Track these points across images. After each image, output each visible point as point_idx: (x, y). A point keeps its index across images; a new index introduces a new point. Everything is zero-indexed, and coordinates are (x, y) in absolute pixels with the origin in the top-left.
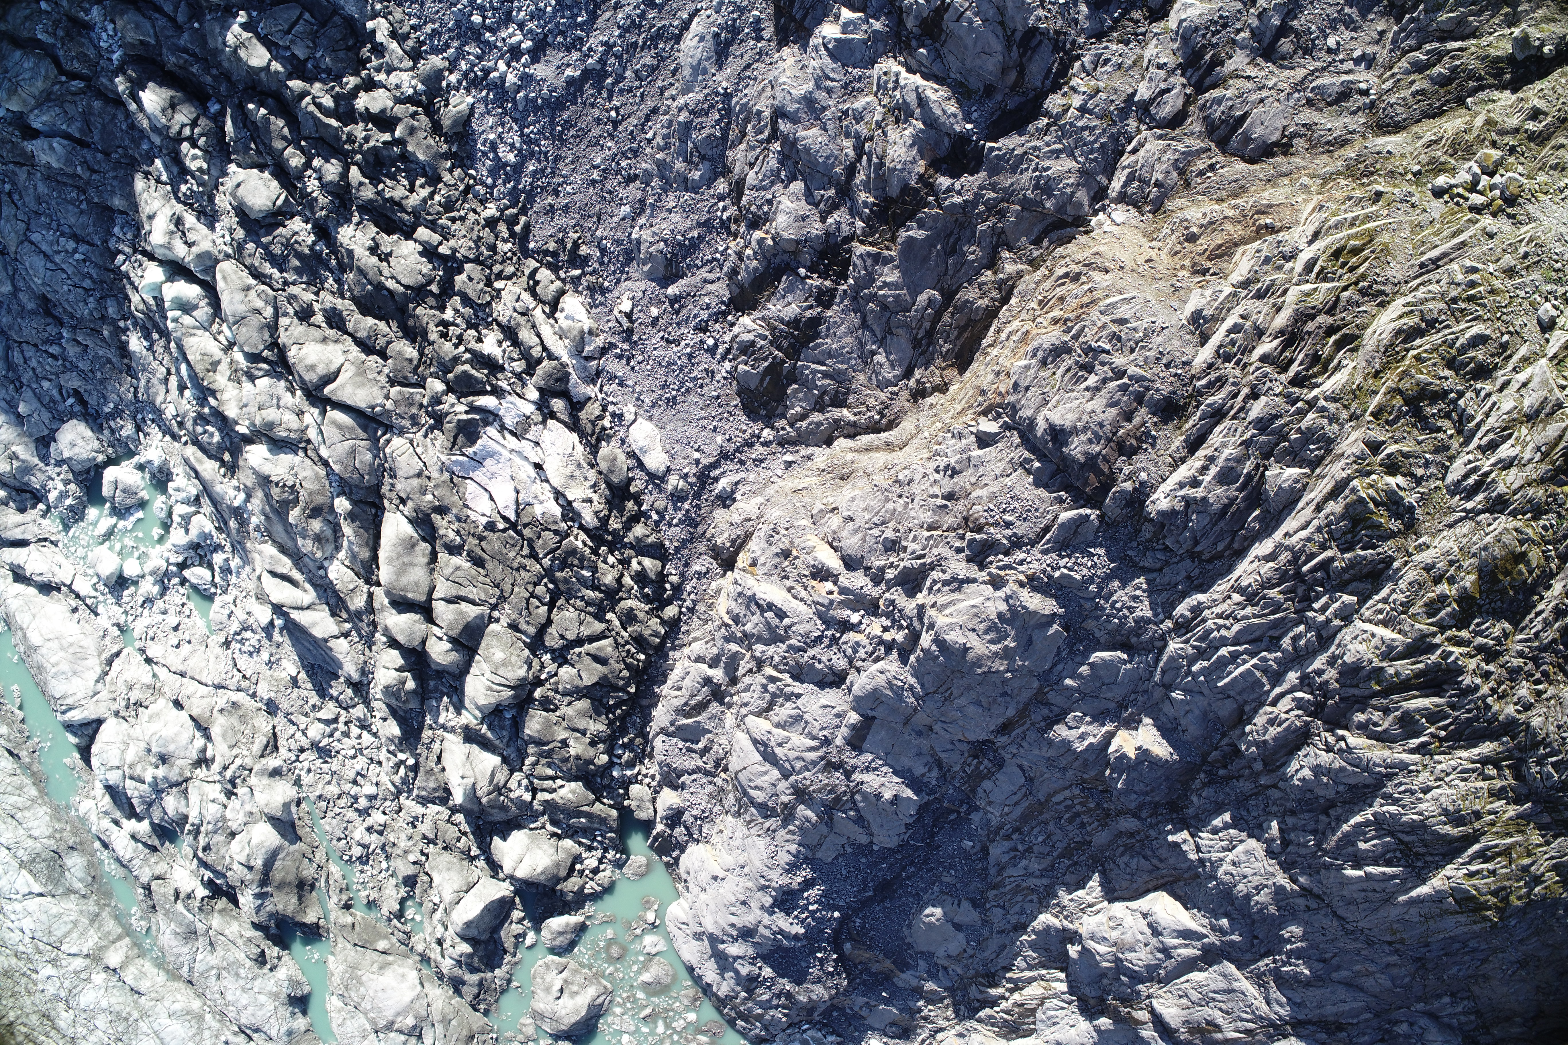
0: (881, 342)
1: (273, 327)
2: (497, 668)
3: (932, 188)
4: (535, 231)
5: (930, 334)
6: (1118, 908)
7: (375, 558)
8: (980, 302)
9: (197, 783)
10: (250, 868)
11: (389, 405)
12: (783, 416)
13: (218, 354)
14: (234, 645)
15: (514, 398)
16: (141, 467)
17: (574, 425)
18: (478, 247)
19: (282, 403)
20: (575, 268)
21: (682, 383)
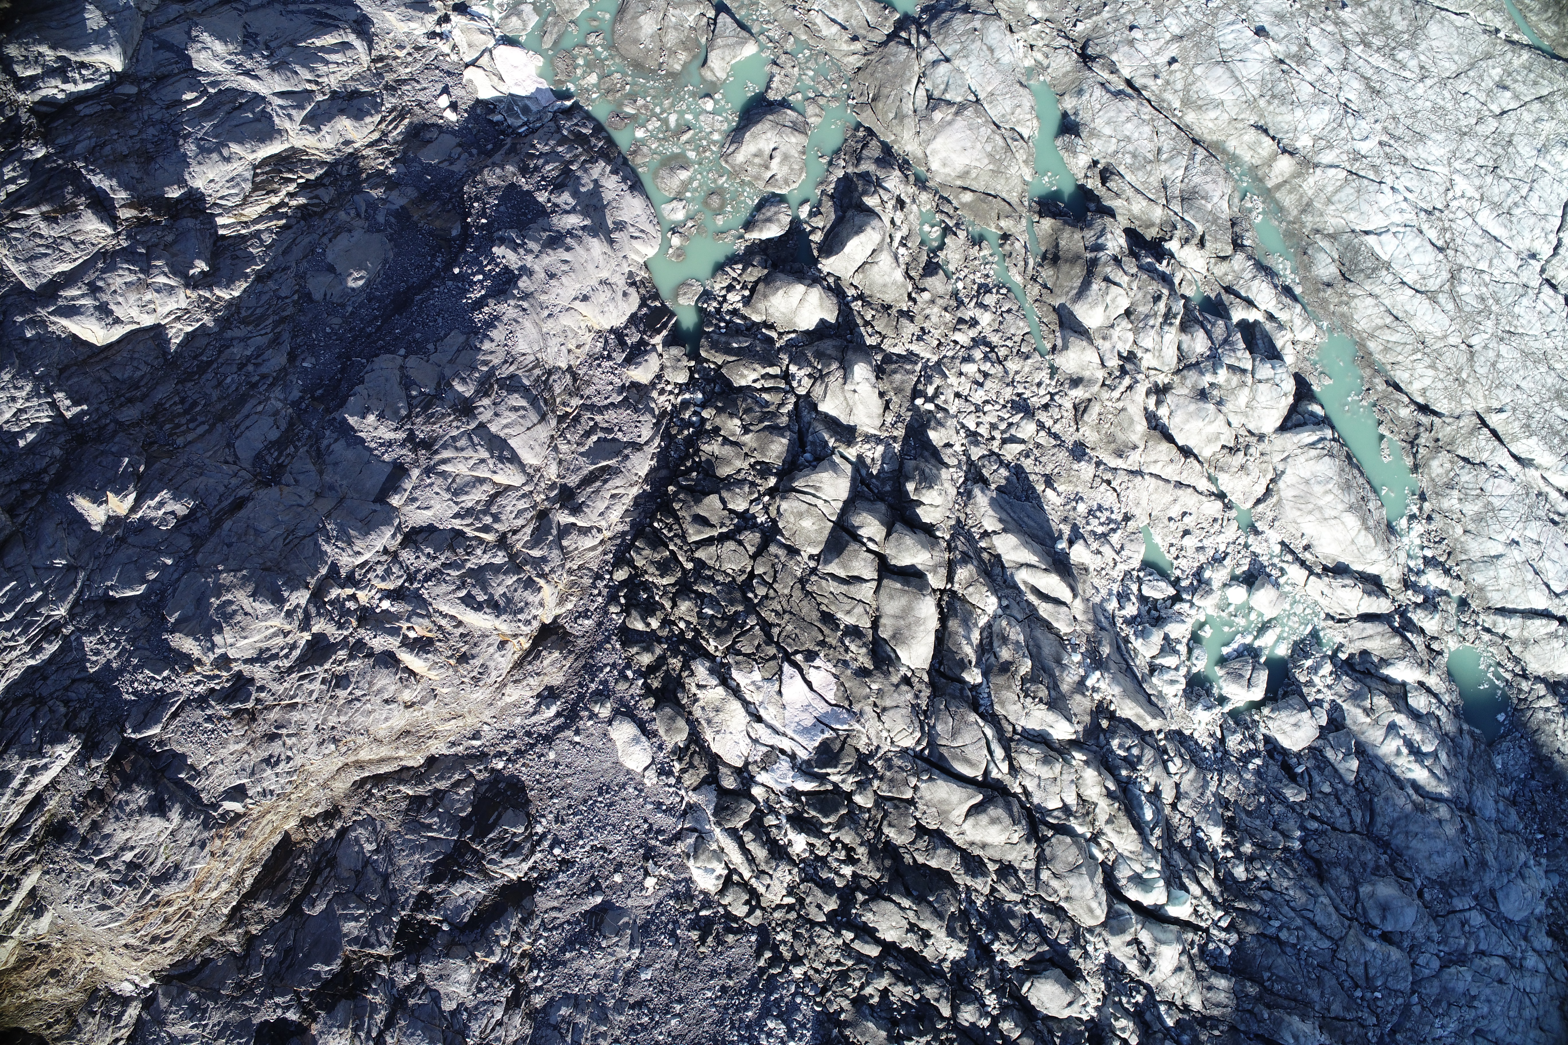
0: (367, 862)
1: (1041, 859)
2: (808, 511)
3: (304, 1009)
4: (750, 951)
5: (316, 871)
6: (147, 321)
7: (943, 619)
8: (262, 906)
9: (1166, 369)
10: (1107, 280)
11: (913, 781)
12: (479, 783)
13: (1107, 829)
14: (1120, 518)
15: (777, 788)
16: (1222, 700)
17: (714, 761)
18: (811, 937)
19: (1036, 780)
20: (706, 917)
21: (591, 809)
